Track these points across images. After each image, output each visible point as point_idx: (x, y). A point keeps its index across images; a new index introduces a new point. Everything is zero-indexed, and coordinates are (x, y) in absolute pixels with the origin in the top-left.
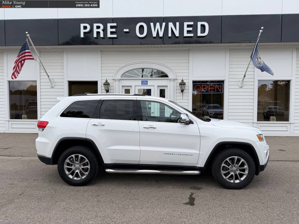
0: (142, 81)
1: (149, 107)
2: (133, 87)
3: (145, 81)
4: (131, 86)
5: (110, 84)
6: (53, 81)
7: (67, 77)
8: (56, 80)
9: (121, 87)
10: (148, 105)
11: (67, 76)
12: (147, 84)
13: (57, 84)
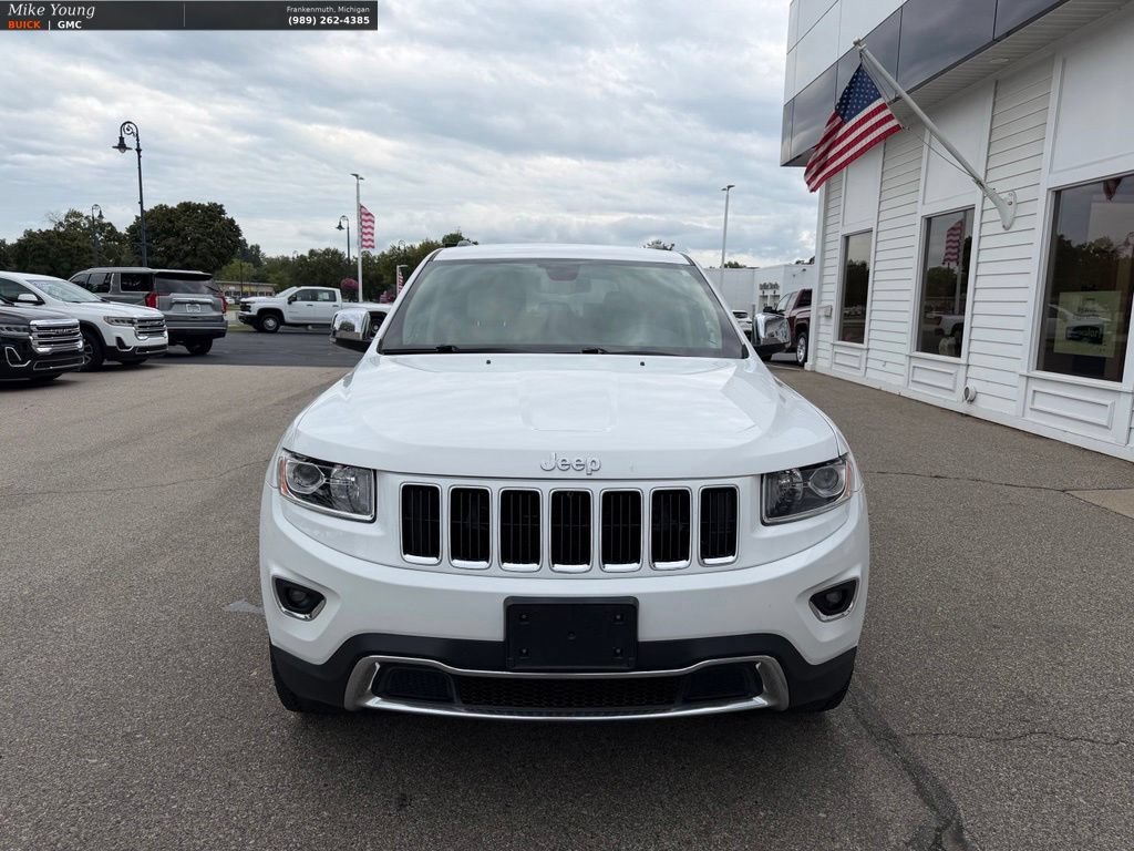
6: (1010, 199)
7: (1051, 172)
8: (1020, 196)
11: (1051, 166)
13: (1023, 210)
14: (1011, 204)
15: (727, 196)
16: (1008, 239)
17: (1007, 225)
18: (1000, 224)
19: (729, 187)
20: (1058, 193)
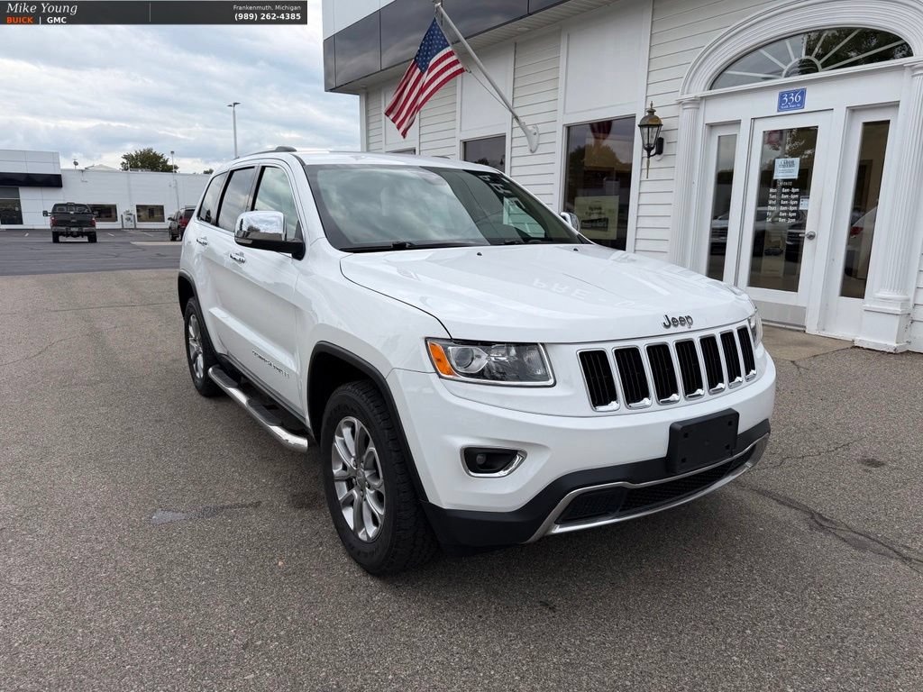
0: (781, 96)
1: (801, 208)
2: (745, 126)
3: (795, 92)
4: (738, 122)
5: (663, 122)
6: (535, 131)
7: (564, 113)
8: (541, 128)
9: (701, 128)
10: (798, 200)
11: (564, 109)
12: (802, 103)
13: (544, 139)
14: (535, 134)
15: (234, 112)
16: (534, 160)
17: (533, 150)
18: (527, 149)
19: (235, 104)
20: (569, 128)
